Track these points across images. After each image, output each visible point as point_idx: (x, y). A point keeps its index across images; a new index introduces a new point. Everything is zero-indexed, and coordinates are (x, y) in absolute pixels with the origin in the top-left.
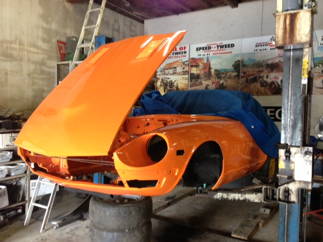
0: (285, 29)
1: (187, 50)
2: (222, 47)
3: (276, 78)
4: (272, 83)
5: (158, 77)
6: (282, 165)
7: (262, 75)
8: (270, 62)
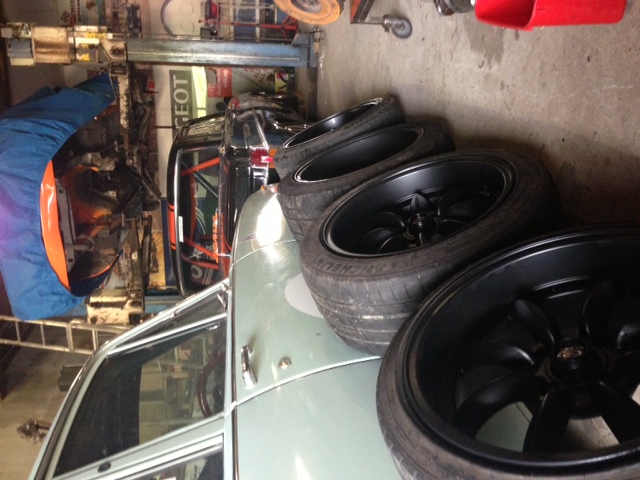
6: (85, 57)
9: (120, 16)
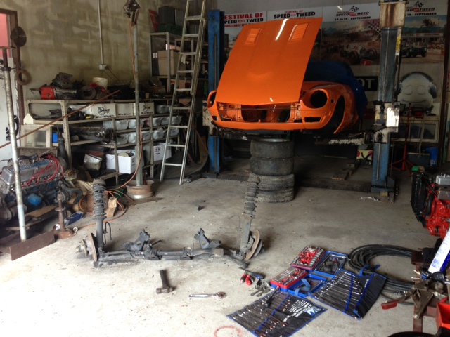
0: (387, 15)
1: (264, 17)
2: (302, 15)
3: (356, 48)
4: (352, 53)
5: (230, 46)
6: (377, 117)
7: (342, 45)
8: (350, 32)
9: (418, 43)
